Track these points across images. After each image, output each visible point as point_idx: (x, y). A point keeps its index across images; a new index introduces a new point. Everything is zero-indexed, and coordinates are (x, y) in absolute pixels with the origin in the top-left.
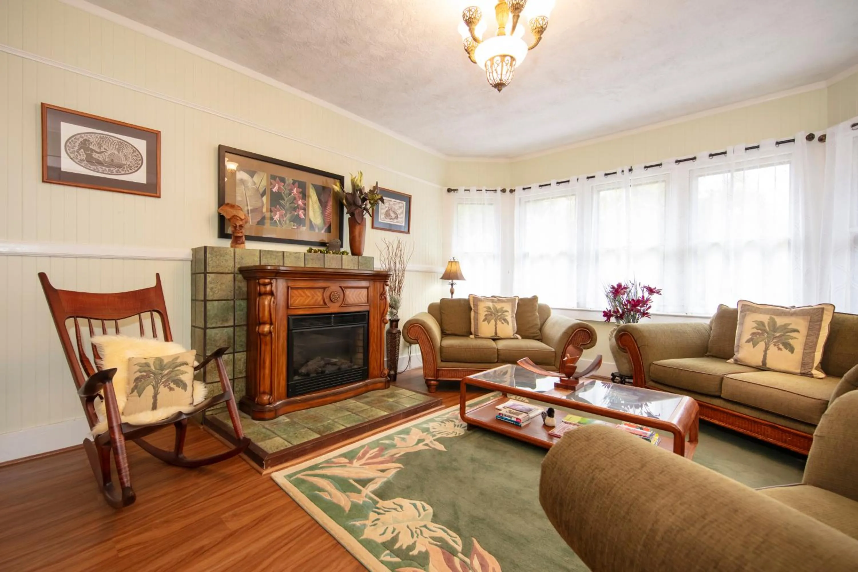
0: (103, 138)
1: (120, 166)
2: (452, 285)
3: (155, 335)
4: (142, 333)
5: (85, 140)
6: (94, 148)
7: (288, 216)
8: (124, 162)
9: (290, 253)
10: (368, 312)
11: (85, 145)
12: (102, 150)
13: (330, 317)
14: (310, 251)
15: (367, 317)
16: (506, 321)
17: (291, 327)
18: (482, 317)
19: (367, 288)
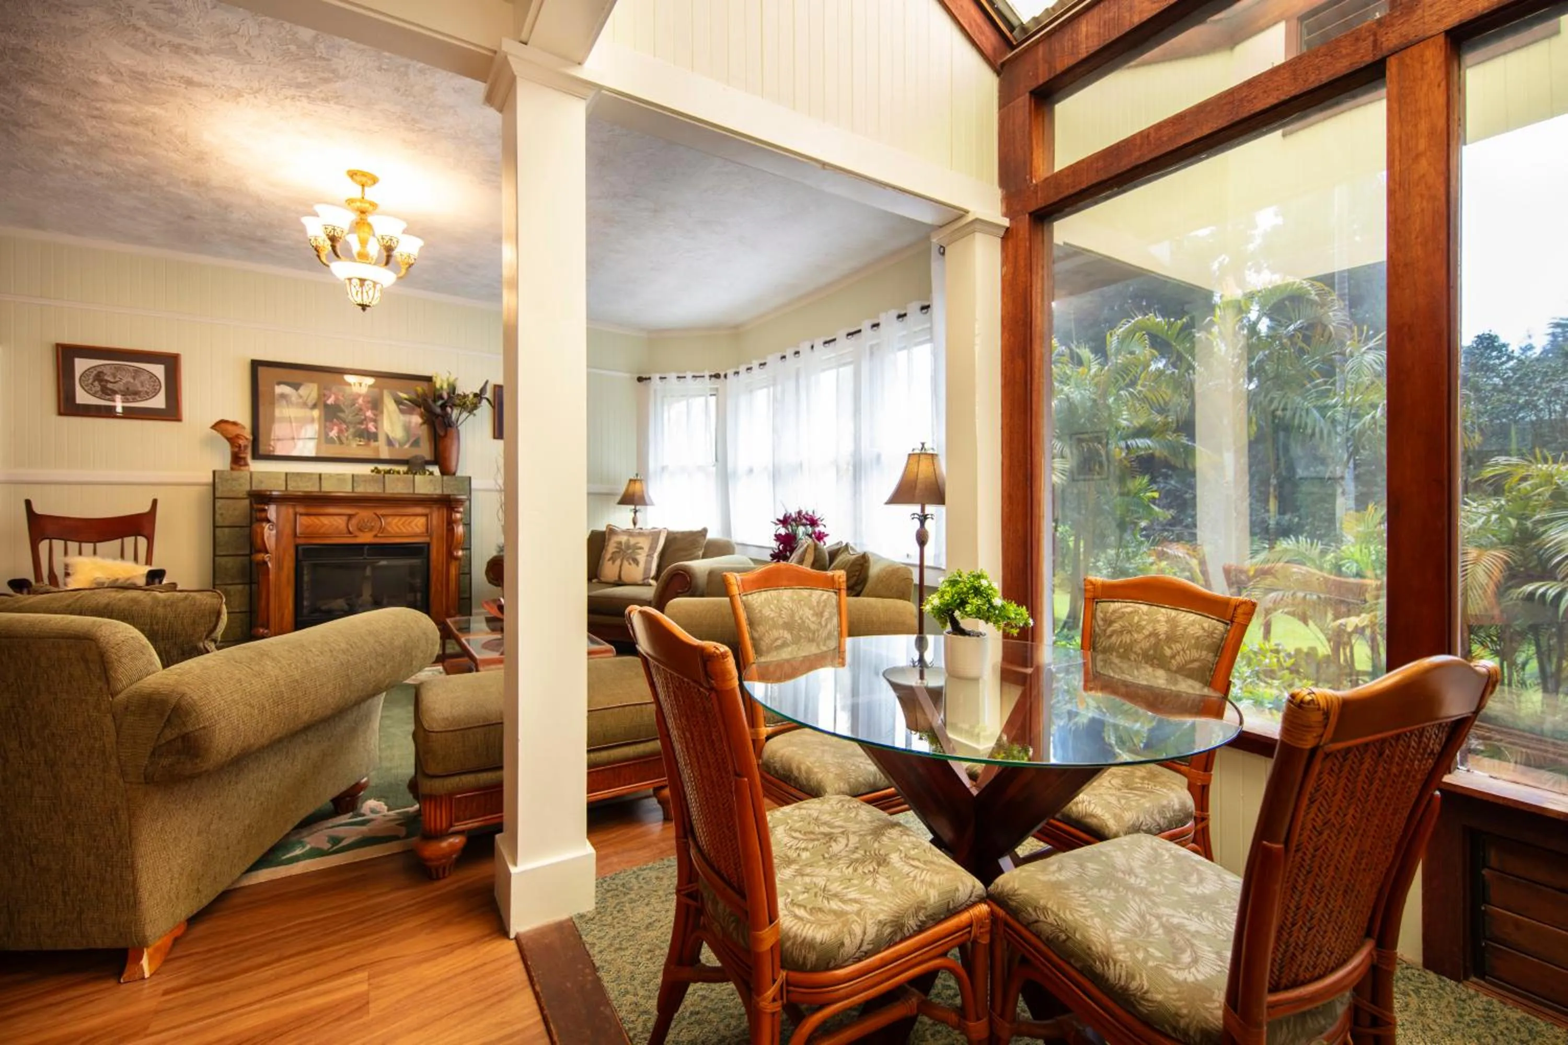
0: (118, 368)
1: (136, 393)
2: (636, 512)
3: (136, 559)
4: (122, 556)
5: (100, 372)
6: (109, 379)
7: (351, 430)
8: (140, 389)
9: (330, 475)
10: (428, 544)
11: (99, 377)
12: (117, 379)
13: (362, 549)
14: (377, 471)
15: (426, 550)
16: (636, 562)
17: (300, 557)
18: (608, 556)
19: (426, 515)
